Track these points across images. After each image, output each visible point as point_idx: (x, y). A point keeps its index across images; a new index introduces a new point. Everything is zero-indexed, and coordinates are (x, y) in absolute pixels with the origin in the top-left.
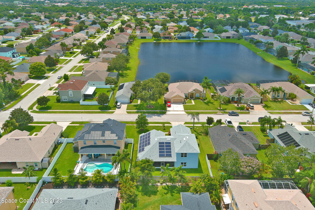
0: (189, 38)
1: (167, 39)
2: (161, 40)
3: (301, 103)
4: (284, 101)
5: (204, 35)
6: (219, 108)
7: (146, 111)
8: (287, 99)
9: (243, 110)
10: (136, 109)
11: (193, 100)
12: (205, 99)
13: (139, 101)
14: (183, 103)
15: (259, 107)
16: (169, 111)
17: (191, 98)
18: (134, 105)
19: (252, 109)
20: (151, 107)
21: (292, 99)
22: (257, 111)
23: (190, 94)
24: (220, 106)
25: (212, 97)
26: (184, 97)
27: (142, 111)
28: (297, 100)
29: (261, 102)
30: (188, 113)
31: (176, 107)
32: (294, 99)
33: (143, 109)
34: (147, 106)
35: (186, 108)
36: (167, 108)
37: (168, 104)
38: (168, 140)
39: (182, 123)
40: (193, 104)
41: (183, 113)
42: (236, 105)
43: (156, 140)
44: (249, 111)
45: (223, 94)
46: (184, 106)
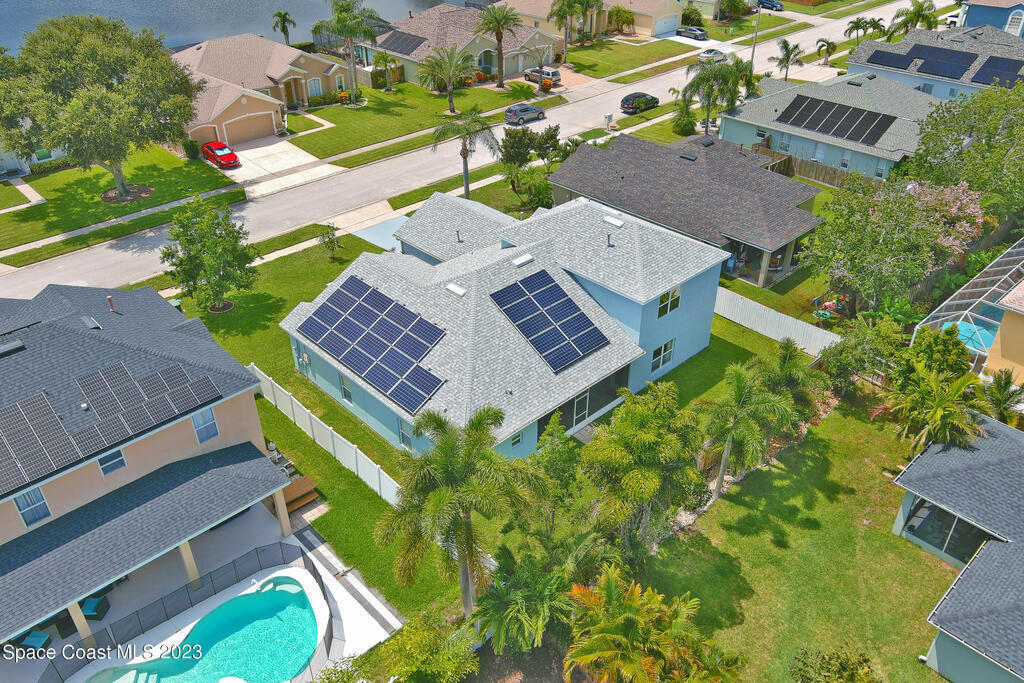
3: (656, 36)
4: (604, 41)
6: (448, 113)
7: (124, 220)
8: (606, 34)
9: (533, 95)
10: (51, 229)
11: (309, 112)
12: (358, 98)
13: (25, 189)
14: (282, 135)
15: (566, 75)
16: (253, 182)
17: (292, 108)
18: (17, 214)
19: (556, 85)
20: (137, 197)
21: (621, 32)
22: (576, 88)
23: (282, 86)
24: (451, 101)
25: (378, 79)
26: (277, 102)
27: (102, 226)
28: (638, 30)
29: (558, 59)
30: (349, 164)
31: (265, 157)
32: (626, 29)
33: (93, 215)
34: (107, 199)
35: (321, 149)
36: (229, 173)
37: (219, 153)
38: (520, 263)
39: (379, 206)
40: (328, 125)
41: (326, 169)
42: (492, 87)
43: (461, 291)
44: (553, 93)
45: (421, 54)
46: (297, 143)
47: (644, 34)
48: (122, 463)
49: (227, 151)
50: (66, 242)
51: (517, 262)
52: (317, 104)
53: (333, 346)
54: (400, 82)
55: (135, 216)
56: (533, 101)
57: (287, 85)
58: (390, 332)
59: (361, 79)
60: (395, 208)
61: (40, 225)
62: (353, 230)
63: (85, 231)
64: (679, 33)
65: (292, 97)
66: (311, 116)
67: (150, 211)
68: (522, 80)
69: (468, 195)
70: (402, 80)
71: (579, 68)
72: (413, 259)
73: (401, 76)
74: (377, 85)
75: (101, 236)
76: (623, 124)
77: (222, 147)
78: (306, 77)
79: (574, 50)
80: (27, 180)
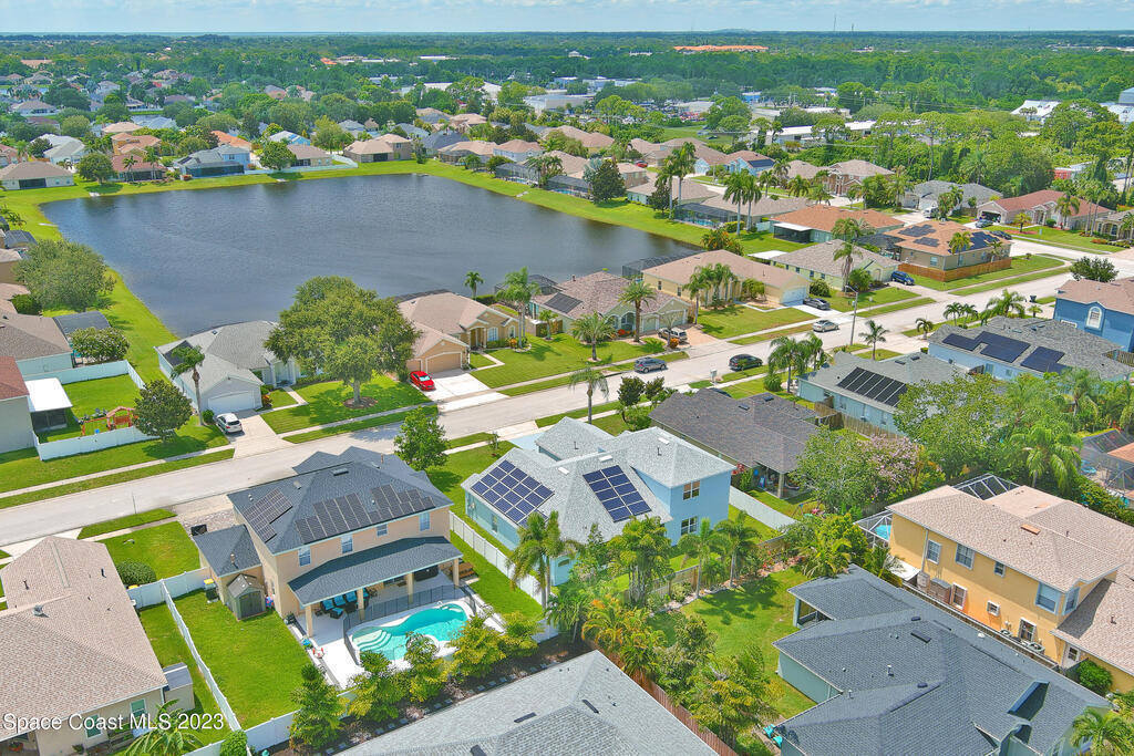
0: (240, 169)
1: (143, 182)
2: (121, 186)
3: (783, 304)
4: (736, 306)
5: (294, 153)
6: (591, 360)
7: (359, 420)
8: (740, 300)
9: (662, 350)
10: (313, 422)
11: (487, 352)
12: (524, 345)
13: (293, 394)
14: (465, 369)
15: (693, 334)
16: (443, 402)
17: (474, 348)
18: (291, 411)
19: (682, 343)
20: (367, 405)
21: (753, 298)
22: (700, 346)
23: (469, 333)
24: (594, 351)
25: (541, 331)
26: (465, 345)
27: (345, 422)
28: (769, 298)
29: (690, 321)
30: (512, 393)
31: (452, 384)
32: (759, 296)
33: (339, 415)
34: (347, 405)
35: (492, 380)
36: (427, 394)
37: (422, 379)
38: (604, 460)
39: (529, 424)
40: (500, 363)
41: (495, 396)
42: (630, 341)
43: (566, 472)
44: (679, 349)
45: (577, 314)
46: (476, 376)
47: (774, 302)
48: (385, 532)
49: (427, 378)
50: (324, 431)
51: (603, 459)
52: (492, 347)
53: (491, 497)
54: (559, 332)
55: (366, 417)
56: (660, 354)
57: (473, 332)
58: (522, 491)
59: (528, 328)
60: (539, 427)
61: (306, 419)
62: (508, 439)
63: (334, 425)
64: (805, 303)
65: (476, 341)
66: (487, 356)
67: (375, 415)
68: (656, 337)
69: (590, 422)
70: (560, 331)
71: (707, 329)
72: (544, 455)
73: (560, 328)
74: (539, 335)
75: (345, 429)
76: (727, 378)
77: (424, 375)
78: (487, 327)
79: (707, 314)
80: (295, 388)
